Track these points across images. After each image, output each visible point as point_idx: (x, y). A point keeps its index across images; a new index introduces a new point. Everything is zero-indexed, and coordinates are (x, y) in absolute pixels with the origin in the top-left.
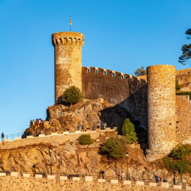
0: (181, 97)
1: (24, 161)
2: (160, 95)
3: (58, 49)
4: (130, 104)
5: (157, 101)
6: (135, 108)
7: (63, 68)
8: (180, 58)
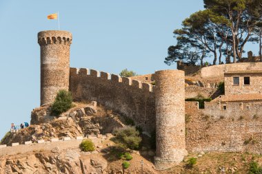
0: (189, 103)
1: (23, 168)
2: (170, 101)
3: (46, 49)
4: (129, 109)
5: (168, 106)
6: (135, 113)
7: (50, 68)
8: (166, 59)
